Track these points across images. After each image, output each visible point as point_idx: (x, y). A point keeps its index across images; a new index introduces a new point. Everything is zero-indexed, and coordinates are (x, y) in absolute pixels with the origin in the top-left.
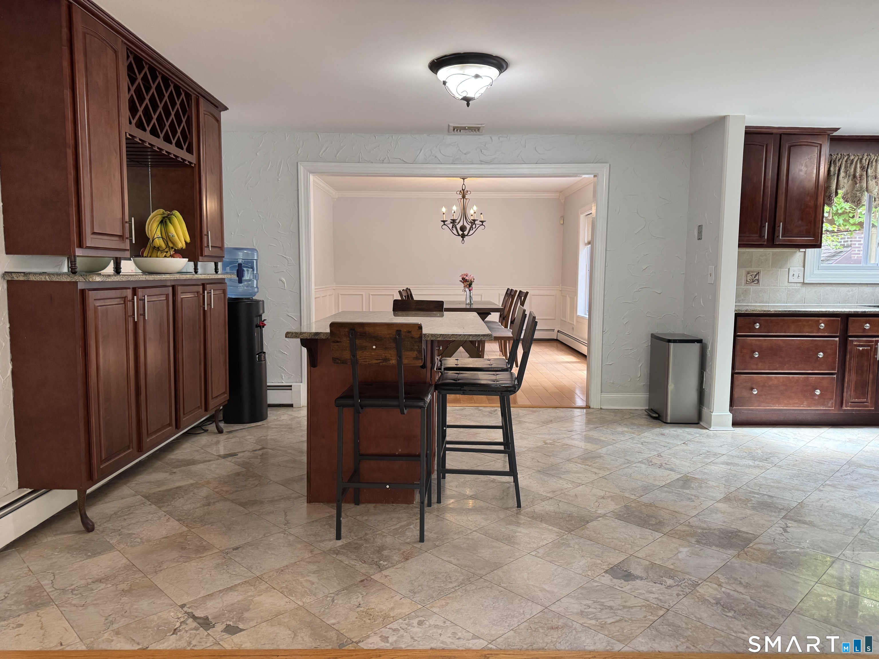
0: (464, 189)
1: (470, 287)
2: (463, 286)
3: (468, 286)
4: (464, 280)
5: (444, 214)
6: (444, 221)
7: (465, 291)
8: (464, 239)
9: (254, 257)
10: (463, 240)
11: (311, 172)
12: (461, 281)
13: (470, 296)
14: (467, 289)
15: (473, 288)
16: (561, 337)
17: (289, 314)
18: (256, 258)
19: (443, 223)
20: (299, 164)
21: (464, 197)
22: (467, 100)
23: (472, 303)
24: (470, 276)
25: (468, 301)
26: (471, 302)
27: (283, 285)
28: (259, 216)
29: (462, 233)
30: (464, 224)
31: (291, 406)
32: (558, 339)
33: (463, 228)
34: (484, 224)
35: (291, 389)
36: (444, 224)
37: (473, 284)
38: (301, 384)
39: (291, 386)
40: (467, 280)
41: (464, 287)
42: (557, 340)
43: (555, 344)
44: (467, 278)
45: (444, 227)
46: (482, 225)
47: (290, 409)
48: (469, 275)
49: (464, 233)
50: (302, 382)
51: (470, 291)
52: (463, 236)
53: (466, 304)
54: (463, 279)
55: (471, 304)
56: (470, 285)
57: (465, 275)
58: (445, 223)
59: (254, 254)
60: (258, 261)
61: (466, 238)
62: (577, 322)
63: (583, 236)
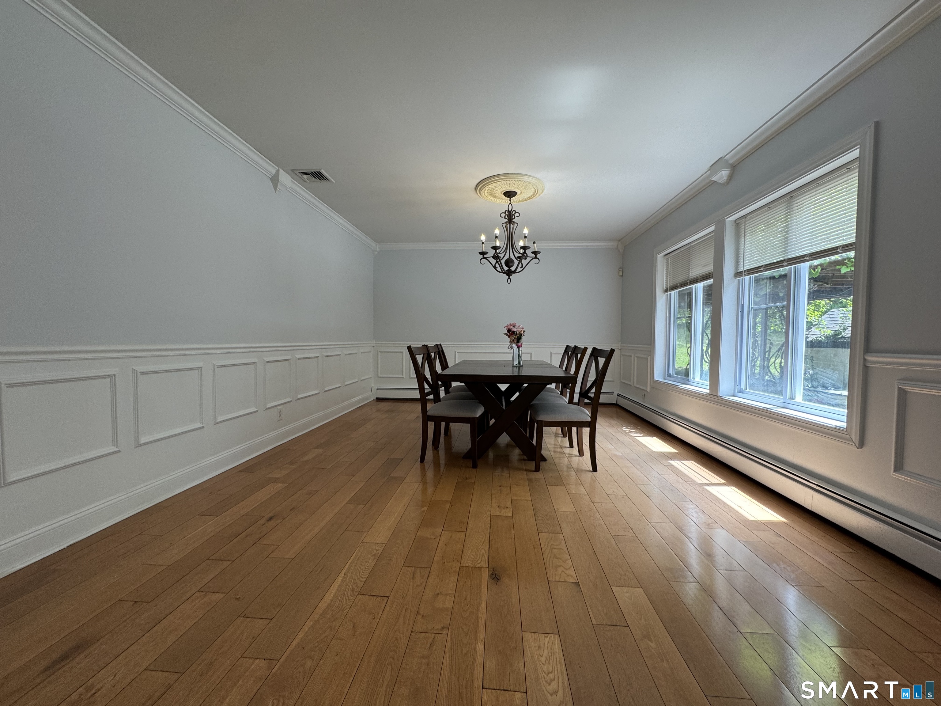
0: (510, 210)
1: (518, 341)
2: (509, 340)
3: (516, 341)
4: (510, 333)
5: (483, 243)
6: (483, 253)
7: (512, 348)
8: (511, 277)
10: (509, 278)
12: (506, 334)
13: (519, 355)
14: (514, 346)
15: (523, 344)
16: (623, 402)
19: (482, 256)
21: (510, 221)
23: (521, 364)
24: (519, 326)
25: (516, 363)
26: (519, 363)
29: (508, 269)
30: (511, 257)
32: (618, 403)
33: (509, 263)
34: (538, 256)
36: (484, 258)
37: (523, 338)
40: (514, 332)
41: (511, 342)
42: (616, 405)
43: (614, 409)
44: (514, 329)
45: (484, 261)
46: (536, 257)
48: (517, 325)
49: (511, 268)
51: (518, 347)
52: (509, 273)
53: (513, 366)
54: (509, 330)
55: (519, 366)
56: (519, 339)
57: (511, 325)
58: (485, 256)
61: (513, 277)
62: (652, 388)
63: (661, 281)
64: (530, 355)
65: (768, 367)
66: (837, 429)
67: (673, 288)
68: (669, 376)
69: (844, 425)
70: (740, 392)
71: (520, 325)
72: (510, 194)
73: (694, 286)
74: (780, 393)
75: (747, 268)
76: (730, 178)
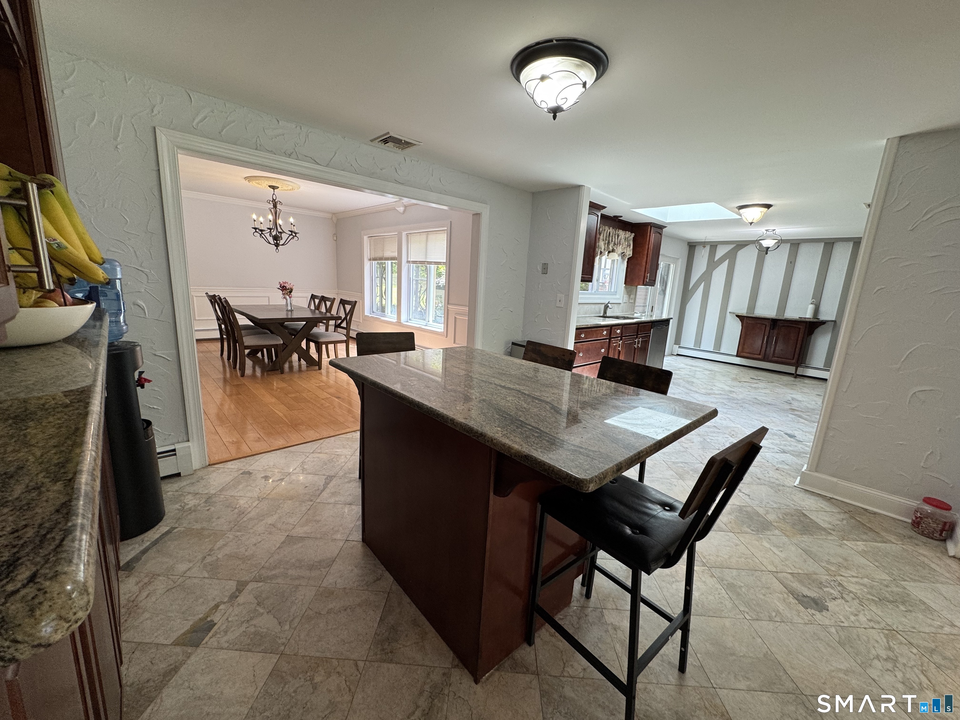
0: (274, 198)
1: (290, 294)
3: (287, 293)
4: (283, 288)
5: (261, 223)
7: (285, 298)
9: (117, 275)
11: (179, 147)
12: (279, 289)
13: (291, 304)
14: (288, 297)
15: (292, 295)
17: (158, 353)
18: (119, 277)
19: (254, 230)
20: (157, 130)
21: (275, 206)
22: (555, 111)
23: (293, 309)
24: (290, 284)
25: (290, 308)
27: (142, 311)
28: (81, 202)
29: (276, 242)
30: (278, 234)
31: (178, 475)
33: (276, 238)
35: (175, 455)
36: (256, 232)
37: (292, 292)
38: (189, 444)
39: (174, 450)
40: (287, 288)
41: (283, 294)
44: (286, 286)
45: (256, 234)
46: (296, 236)
47: (176, 479)
49: (278, 242)
50: (189, 441)
51: (290, 297)
52: (277, 245)
54: (282, 286)
56: (290, 292)
57: (283, 283)
59: (116, 269)
60: (122, 280)
62: (364, 320)
63: (367, 254)
64: (267, 298)
65: (420, 302)
66: (441, 332)
67: (375, 259)
68: (373, 312)
69: (443, 330)
70: (410, 320)
71: (290, 282)
72: (274, 188)
73: (386, 262)
74: (425, 320)
75: (412, 260)
76: (404, 211)
